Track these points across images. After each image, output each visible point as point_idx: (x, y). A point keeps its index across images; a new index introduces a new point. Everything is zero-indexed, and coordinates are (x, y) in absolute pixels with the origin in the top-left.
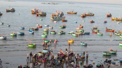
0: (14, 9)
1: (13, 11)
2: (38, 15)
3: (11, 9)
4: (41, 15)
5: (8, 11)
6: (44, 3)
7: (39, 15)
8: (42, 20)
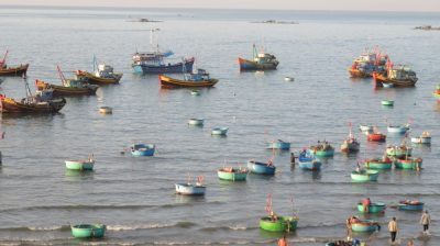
0: (273, 57)
1: (269, 65)
2: (379, 84)
3: (262, 55)
4: (396, 85)
5: (248, 67)
6: (429, 28)
7: (387, 82)
8: (391, 105)
